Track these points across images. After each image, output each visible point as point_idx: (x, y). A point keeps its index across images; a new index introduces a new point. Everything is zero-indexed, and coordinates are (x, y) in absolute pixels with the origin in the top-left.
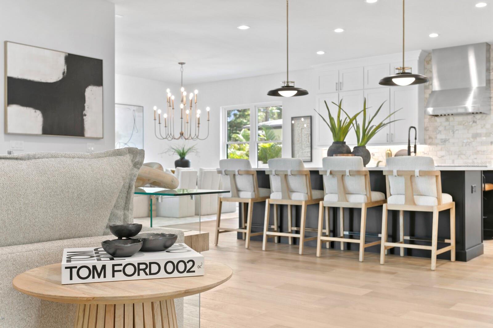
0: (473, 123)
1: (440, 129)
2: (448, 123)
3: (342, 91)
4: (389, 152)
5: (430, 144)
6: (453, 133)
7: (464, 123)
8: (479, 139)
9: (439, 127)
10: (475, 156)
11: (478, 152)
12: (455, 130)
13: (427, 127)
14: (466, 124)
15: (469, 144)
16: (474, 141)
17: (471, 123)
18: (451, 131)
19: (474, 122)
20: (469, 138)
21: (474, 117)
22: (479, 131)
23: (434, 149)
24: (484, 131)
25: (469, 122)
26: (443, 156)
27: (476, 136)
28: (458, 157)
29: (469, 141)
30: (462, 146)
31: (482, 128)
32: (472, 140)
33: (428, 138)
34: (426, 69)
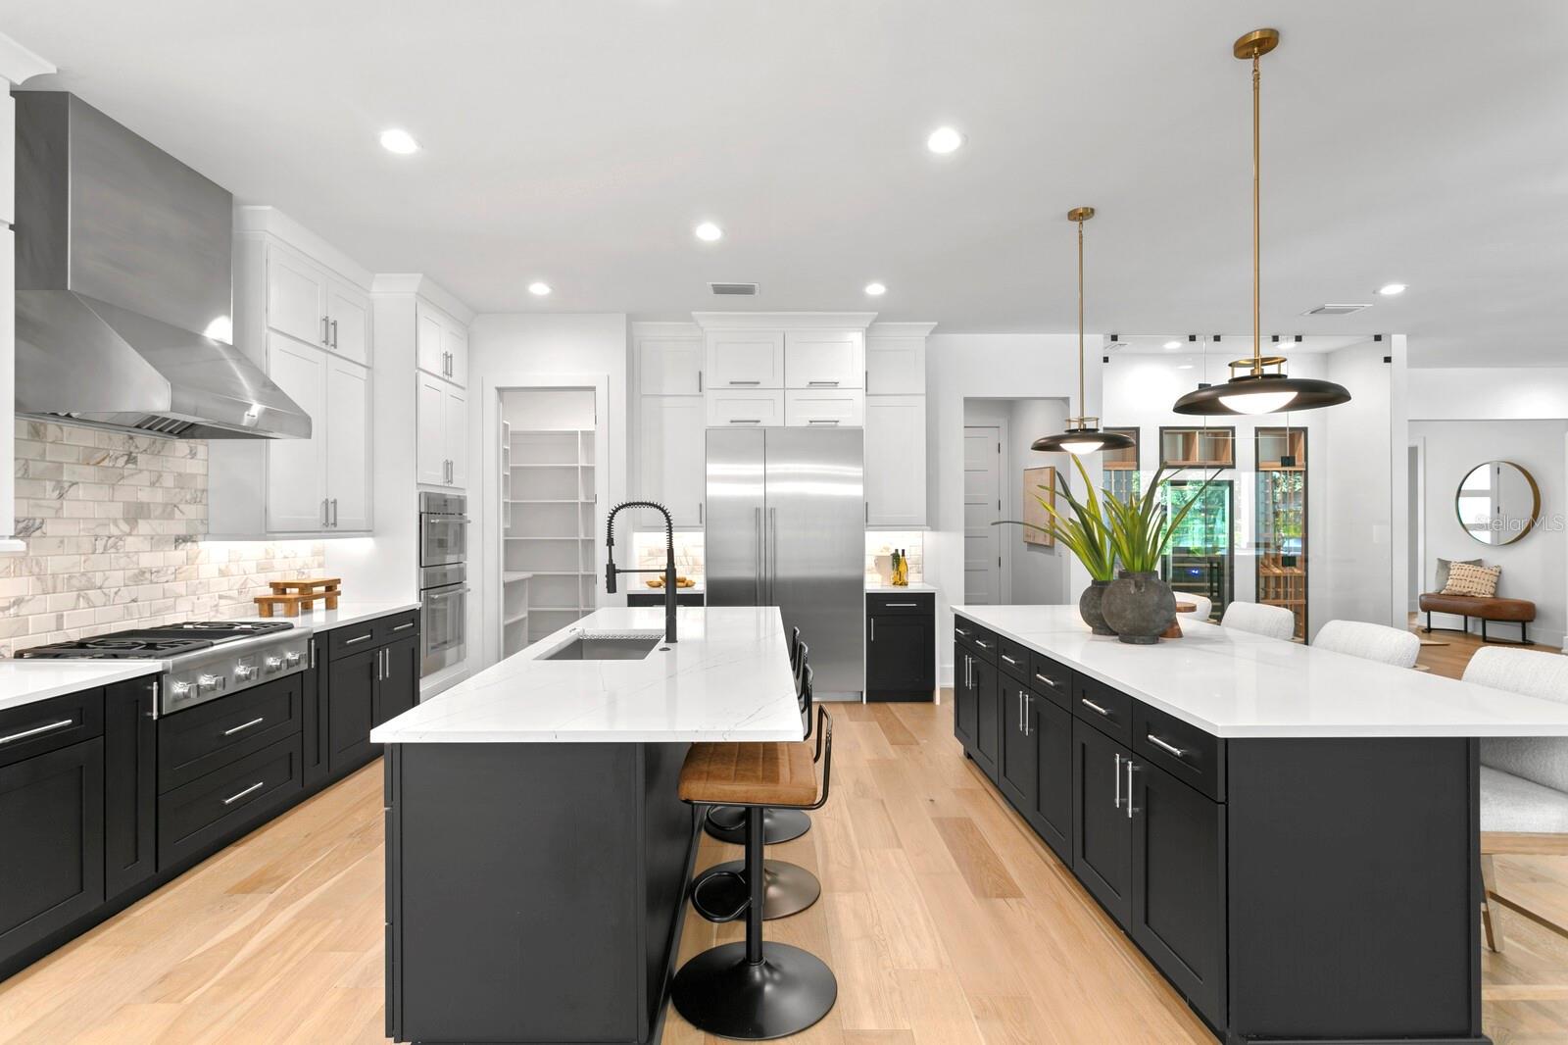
0: (127, 462)
2: (37, 446)
6: (61, 496)
7: (99, 456)
8: (144, 527)
10: (135, 591)
11: (140, 576)
12: (66, 485)
14: (106, 463)
15: (115, 546)
16: (130, 534)
17: (121, 462)
18: (49, 485)
19: (131, 459)
20: (115, 522)
21: (131, 438)
22: (144, 496)
24: (159, 496)
25: (117, 458)
26: (18, 602)
27: (136, 513)
28: (78, 597)
29: (114, 530)
30: (93, 553)
31: (153, 484)
32: (126, 528)
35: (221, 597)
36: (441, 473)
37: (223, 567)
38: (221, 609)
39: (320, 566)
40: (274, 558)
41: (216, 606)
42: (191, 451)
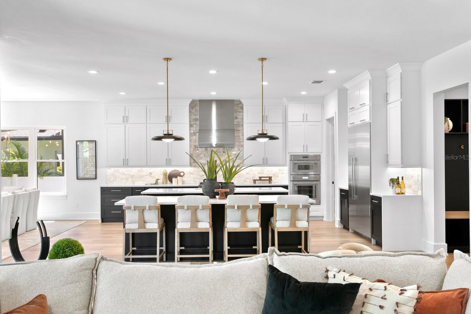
0: (223, 153)
1: (202, 156)
2: (206, 152)
3: (127, 123)
4: (166, 172)
5: (194, 167)
9: (200, 154)
13: (192, 154)
17: (222, 153)
19: (224, 152)
21: (224, 148)
23: (197, 170)
33: (193, 162)
34: (191, 112)
35: (247, 178)
36: (302, 149)
37: (247, 172)
38: (247, 181)
39: (282, 173)
40: (264, 171)
41: (246, 180)
42: (239, 149)
